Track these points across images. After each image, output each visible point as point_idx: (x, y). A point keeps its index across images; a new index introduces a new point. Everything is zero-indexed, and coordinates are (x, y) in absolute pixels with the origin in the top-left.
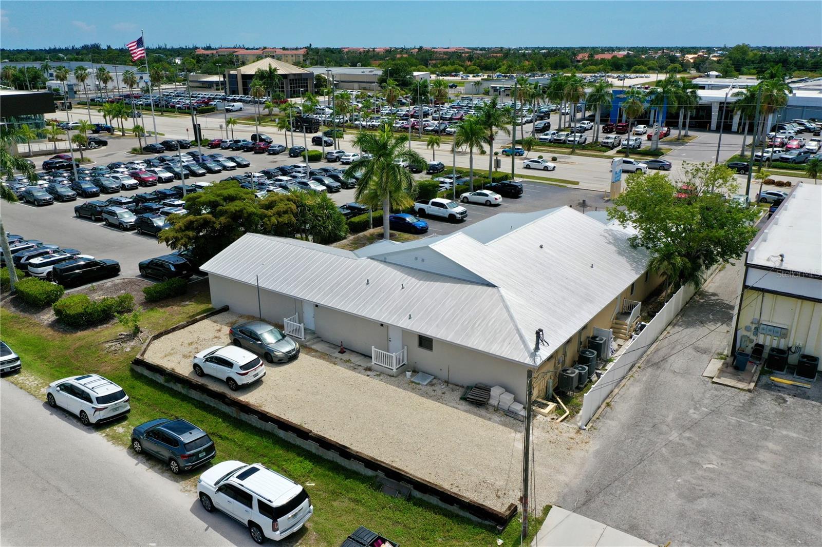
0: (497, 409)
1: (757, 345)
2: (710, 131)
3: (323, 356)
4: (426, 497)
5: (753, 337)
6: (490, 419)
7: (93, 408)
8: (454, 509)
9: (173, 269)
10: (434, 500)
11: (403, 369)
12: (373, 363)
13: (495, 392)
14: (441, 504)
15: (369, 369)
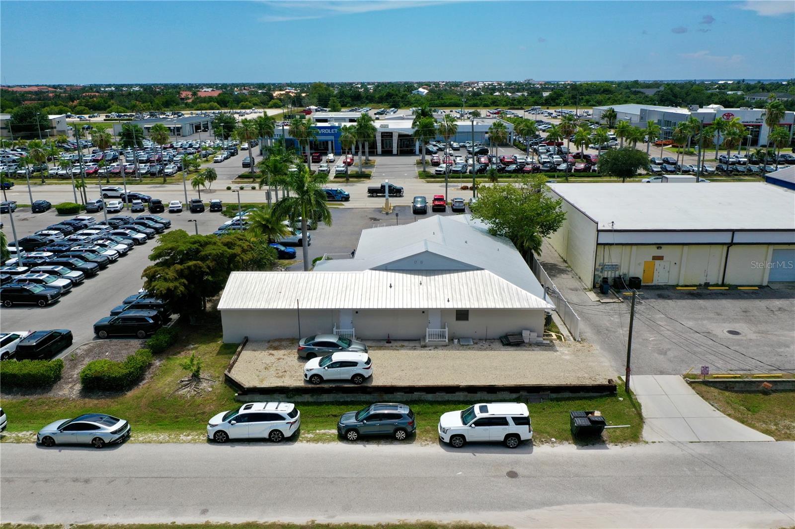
0: (530, 344)
1: (604, 278)
2: (377, 155)
3: (380, 348)
4: (560, 395)
5: (601, 274)
6: (533, 350)
7: (287, 423)
8: (582, 394)
9: (151, 321)
10: (567, 395)
11: (451, 340)
12: (427, 341)
13: (525, 334)
14: (571, 395)
15: (424, 347)
